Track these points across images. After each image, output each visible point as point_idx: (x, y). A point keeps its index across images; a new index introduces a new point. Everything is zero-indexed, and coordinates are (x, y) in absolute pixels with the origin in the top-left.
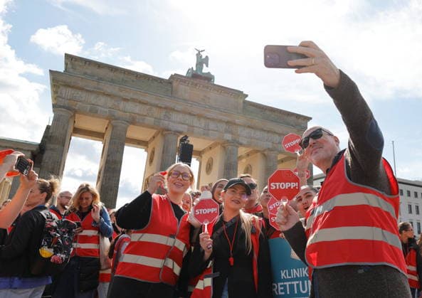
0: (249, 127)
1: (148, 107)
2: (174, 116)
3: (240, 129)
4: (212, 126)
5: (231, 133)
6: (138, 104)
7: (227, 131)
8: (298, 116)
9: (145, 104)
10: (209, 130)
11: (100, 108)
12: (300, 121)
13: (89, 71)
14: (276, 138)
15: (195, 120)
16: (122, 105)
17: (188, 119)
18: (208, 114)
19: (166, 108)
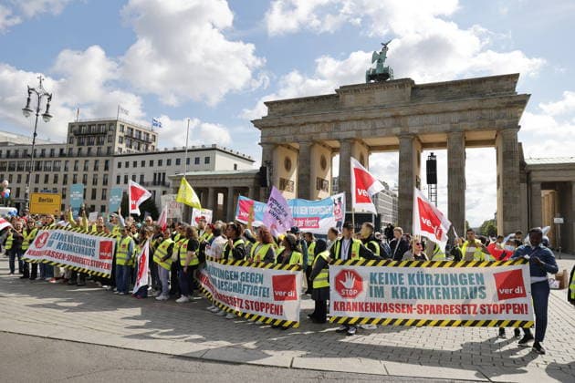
0: (419, 114)
1: (320, 125)
3: (409, 119)
4: (379, 124)
5: (400, 126)
6: (313, 125)
7: (394, 126)
8: (498, 79)
9: (318, 123)
10: (376, 129)
13: (281, 109)
15: (363, 123)
16: (301, 129)
17: (356, 125)
18: (370, 116)
19: (334, 121)
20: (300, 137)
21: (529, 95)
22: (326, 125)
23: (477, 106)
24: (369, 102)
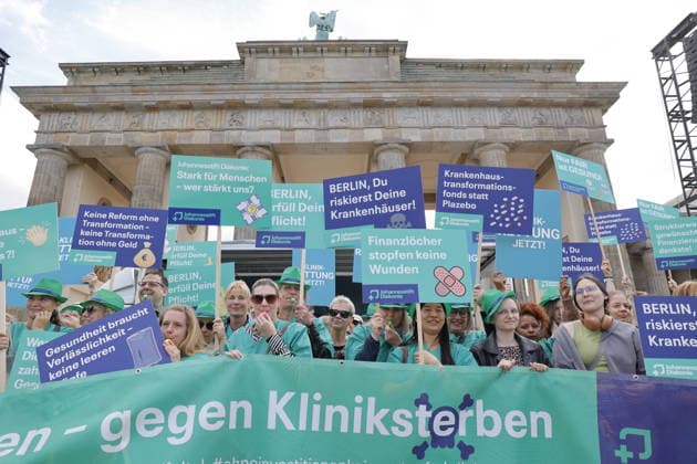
4: (334, 119)
7: (369, 125)
11: (106, 135)
12: (554, 73)
14: (494, 116)
17: (282, 118)
18: (318, 97)
19: (230, 105)
20: (140, 138)
21: (624, 83)
22: (210, 114)
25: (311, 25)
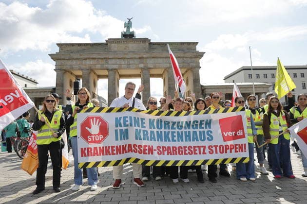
0: (153, 58)
1: (96, 60)
2: (110, 62)
3: (148, 60)
4: (131, 62)
5: (143, 63)
6: (92, 60)
7: (140, 63)
8: (189, 43)
9: (95, 59)
10: (130, 64)
11: (74, 66)
12: (190, 46)
13: (69, 49)
15: (122, 61)
16: (84, 62)
17: (118, 61)
18: (127, 57)
19: (105, 58)
20: (83, 67)
21: (205, 53)
22: (100, 60)
23: (182, 56)
24: (125, 49)
25: (125, 27)
